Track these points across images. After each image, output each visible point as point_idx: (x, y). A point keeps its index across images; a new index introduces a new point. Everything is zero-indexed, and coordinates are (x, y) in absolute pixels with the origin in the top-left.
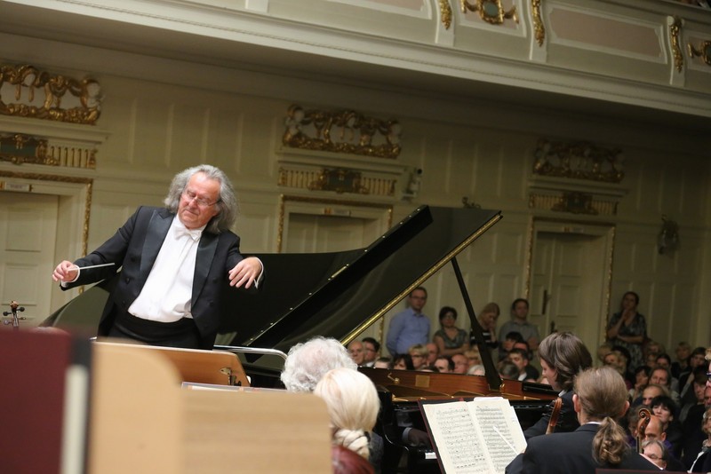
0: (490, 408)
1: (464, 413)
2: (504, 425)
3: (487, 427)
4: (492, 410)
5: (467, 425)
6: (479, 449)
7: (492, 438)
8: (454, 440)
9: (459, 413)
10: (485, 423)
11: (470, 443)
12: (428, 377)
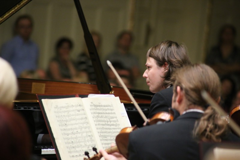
0: (103, 104)
1: (79, 108)
2: (115, 119)
3: (100, 121)
4: (105, 106)
5: (82, 119)
6: (92, 140)
7: (104, 131)
8: (70, 132)
9: (74, 108)
10: (98, 117)
11: (84, 134)
12: (44, 85)
